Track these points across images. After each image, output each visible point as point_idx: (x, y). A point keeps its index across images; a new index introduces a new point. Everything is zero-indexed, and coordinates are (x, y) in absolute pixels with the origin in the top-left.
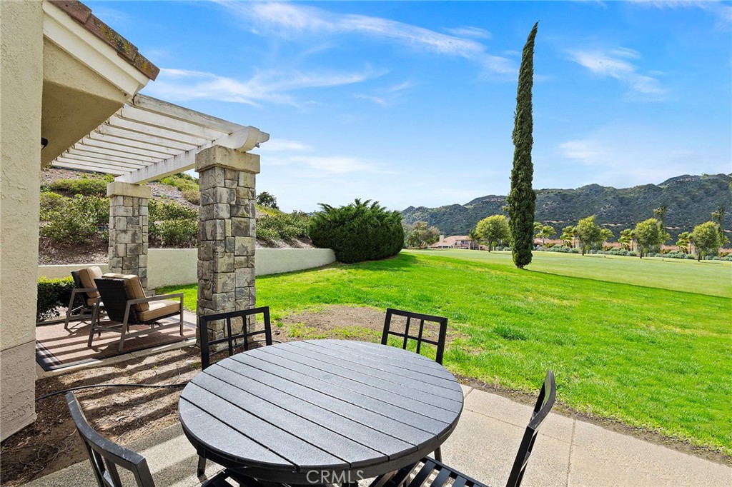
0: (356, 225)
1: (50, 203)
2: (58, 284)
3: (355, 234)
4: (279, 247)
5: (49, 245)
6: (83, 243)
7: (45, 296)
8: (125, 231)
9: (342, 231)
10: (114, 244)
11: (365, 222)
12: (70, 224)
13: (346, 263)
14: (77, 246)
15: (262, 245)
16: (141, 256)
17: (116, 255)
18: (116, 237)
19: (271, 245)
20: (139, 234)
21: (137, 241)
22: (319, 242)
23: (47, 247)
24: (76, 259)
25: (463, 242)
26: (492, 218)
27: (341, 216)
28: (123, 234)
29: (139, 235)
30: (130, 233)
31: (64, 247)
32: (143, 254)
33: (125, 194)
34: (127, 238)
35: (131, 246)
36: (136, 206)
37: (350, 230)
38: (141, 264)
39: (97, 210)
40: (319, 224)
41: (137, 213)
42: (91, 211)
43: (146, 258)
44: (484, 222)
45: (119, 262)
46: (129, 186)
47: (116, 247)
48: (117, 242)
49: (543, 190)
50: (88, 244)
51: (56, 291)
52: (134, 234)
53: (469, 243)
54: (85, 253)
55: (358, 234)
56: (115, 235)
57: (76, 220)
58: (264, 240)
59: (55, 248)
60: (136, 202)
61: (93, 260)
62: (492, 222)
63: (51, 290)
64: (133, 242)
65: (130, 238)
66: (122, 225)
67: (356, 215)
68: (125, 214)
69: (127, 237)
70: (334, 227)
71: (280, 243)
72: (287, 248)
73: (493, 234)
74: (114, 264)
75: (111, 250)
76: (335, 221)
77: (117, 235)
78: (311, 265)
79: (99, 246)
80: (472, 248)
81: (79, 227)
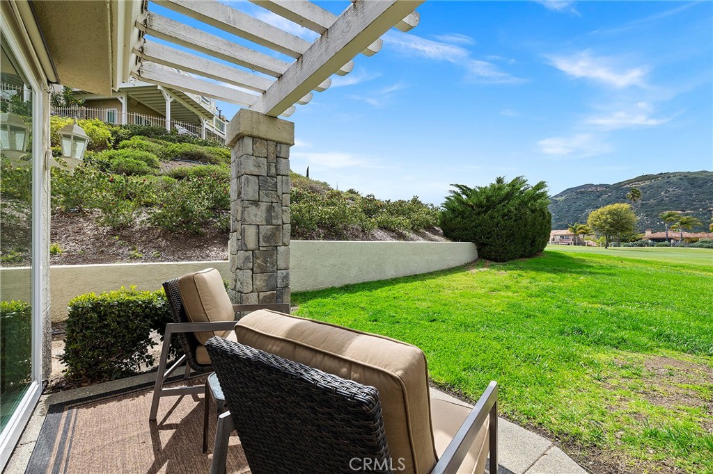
0: (513, 209)
1: (166, 188)
2: (150, 302)
3: (511, 222)
4: (412, 240)
5: (159, 236)
6: (197, 233)
7: (127, 327)
8: (256, 203)
9: (492, 218)
10: (239, 226)
11: (524, 203)
12: (183, 209)
13: (496, 261)
14: (190, 238)
15: (393, 237)
16: (281, 249)
17: (243, 247)
18: (243, 213)
19: (401, 236)
20: (278, 209)
21: (274, 222)
22: (455, 234)
23: (157, 238)
24: (189, 253)
25: (562, 237)
26: (609, 207)
27: (488, 199)
28: (254, 207)
29: (276, 209)
30: (263, 206)
31: (177, 238)
32: (285, 245)
33: (256, 133)
34: (257, 215)
35: (266, 229)
36: (272, 157)
37: (504, 216)
38: (281, 264)
39: (212, 192)
40: (453, 210)
41: (273, 171)
42: (205, 192)
43: (288, 253)
44: (599, 213)
45: (247, 258)
46: (262, 119)
47: (243, 233)
48: (243, 222)
49: (661, 174)
50: (202, 235)
51: (147, 316)
52: (270, 209)
53: (571, 238)
54: (197, 247)
55: (515, 221)
56: (240, 209)
57: (190, 204)
58: (393, 231)
59: (166, 240)
60: (272, 149)
61: (208, 256)
62: (610, 213)
63: (136, 315)
64: (269, 223)
65: (264, 215)
66: (251, 191)
67: (509, 196)
68: (256, 171)
69: (259, 213)
70: (479, 214)
71: (412, 235)
72: (421, 241)
73: (611, 227)
74: (239, 263)
75: (233, 237)
76: (480, 205)
77: (244, 208)
78: (452, 264)
79: (215, 238)
80: (575, 244)
81: (192, 212)
